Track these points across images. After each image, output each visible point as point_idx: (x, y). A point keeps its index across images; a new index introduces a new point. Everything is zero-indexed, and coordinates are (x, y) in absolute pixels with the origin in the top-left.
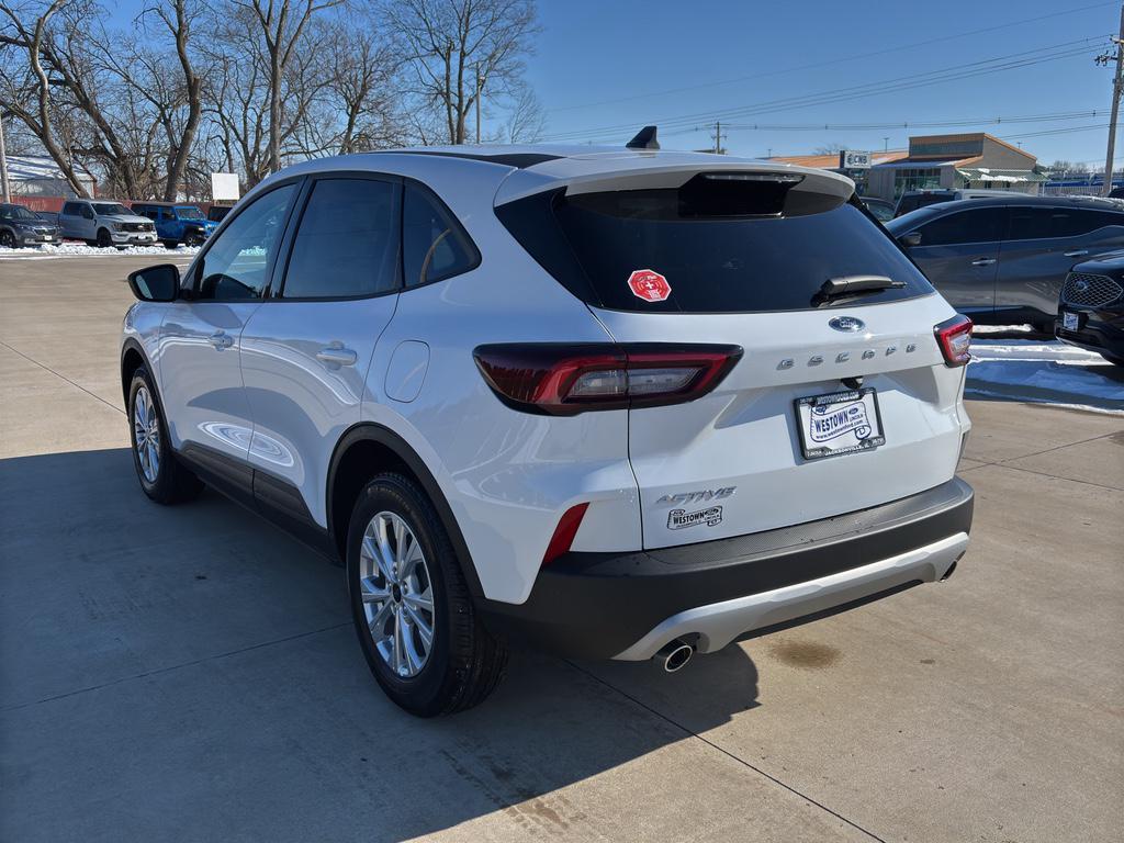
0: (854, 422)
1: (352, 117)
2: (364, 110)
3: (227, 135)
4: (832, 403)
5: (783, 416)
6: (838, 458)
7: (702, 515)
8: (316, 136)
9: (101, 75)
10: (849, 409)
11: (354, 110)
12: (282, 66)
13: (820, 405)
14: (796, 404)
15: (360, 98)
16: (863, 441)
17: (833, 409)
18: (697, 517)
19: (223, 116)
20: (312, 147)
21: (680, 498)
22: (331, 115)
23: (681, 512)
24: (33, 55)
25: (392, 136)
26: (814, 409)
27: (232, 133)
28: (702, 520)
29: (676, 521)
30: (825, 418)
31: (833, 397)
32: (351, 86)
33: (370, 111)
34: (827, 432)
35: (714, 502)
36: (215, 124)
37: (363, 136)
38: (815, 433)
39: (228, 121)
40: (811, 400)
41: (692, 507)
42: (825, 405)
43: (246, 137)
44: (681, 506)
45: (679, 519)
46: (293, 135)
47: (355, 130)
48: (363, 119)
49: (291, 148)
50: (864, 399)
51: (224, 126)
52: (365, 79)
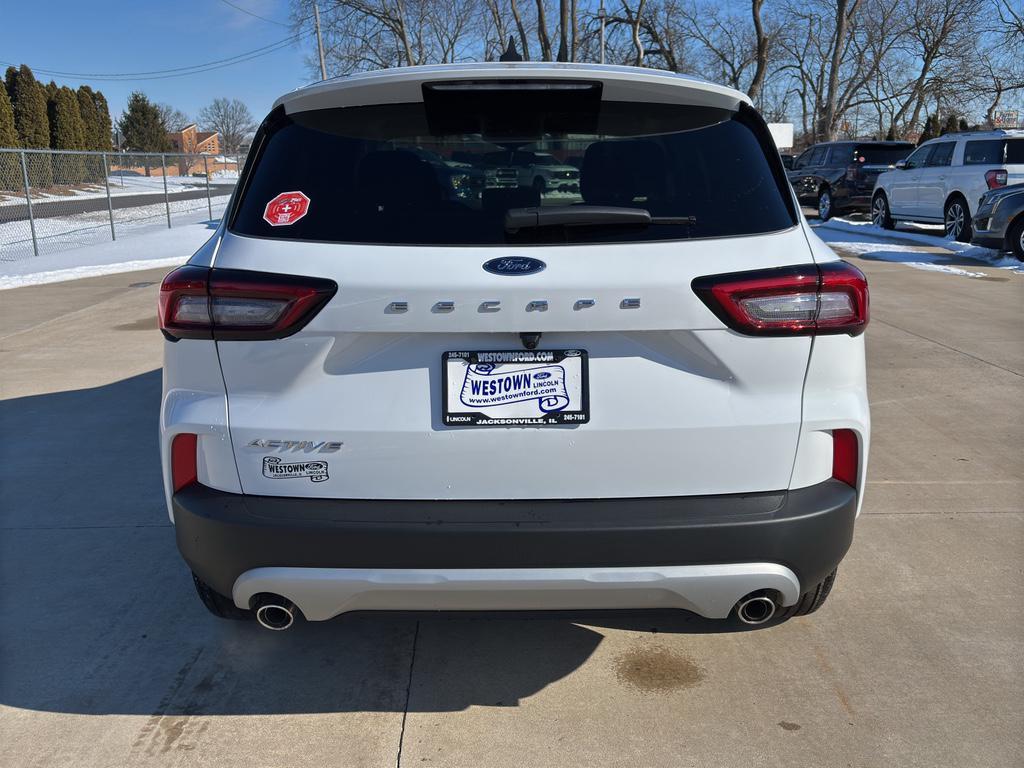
0: (539, 389)
1: (927, 61)
2: (941, 54)
3: (805, 89)
4: (503, 362)
5: (426, 371)
6: (505, 429)
7: (302, 468)
8: (886, 84)
9: (689, 43)
10: (533, 373)
11: (930, 54)
12: (848, 18)
13: (482, 363)
14: (445, 357)
15: (937, 44)
16: (550, 414)
17: (505, 371)
18: (296, 468)
19: (802, 71)
20: (882, 96)
21: (273, 445)
22: (906, 61)
23: (278, 460)
24: (634, 30)
25: (969, 79)
26: (473, 367)
27: (809, 86)
28: (303, 473)
29: (271, 469)
30: (489, 379)
31: (505, 357)
32: (930, 32)
33: (948, 55)
34: (489, 397)
35: (315, 456)
36: (795, 79)
37: (938, 80)
38: (468, 395)
39: (807, 75)
40: (466, 355)
41: (289, 457)
42: (493, 364)
43: (821, 91)
44: (275, 453)
45: (274, 466)
46: (865, 85)
47: (929, 75)
48: (939, 64)
49: (862, 97)
50: (564, 363)
51: (803, 80)
52: (946, 22)
